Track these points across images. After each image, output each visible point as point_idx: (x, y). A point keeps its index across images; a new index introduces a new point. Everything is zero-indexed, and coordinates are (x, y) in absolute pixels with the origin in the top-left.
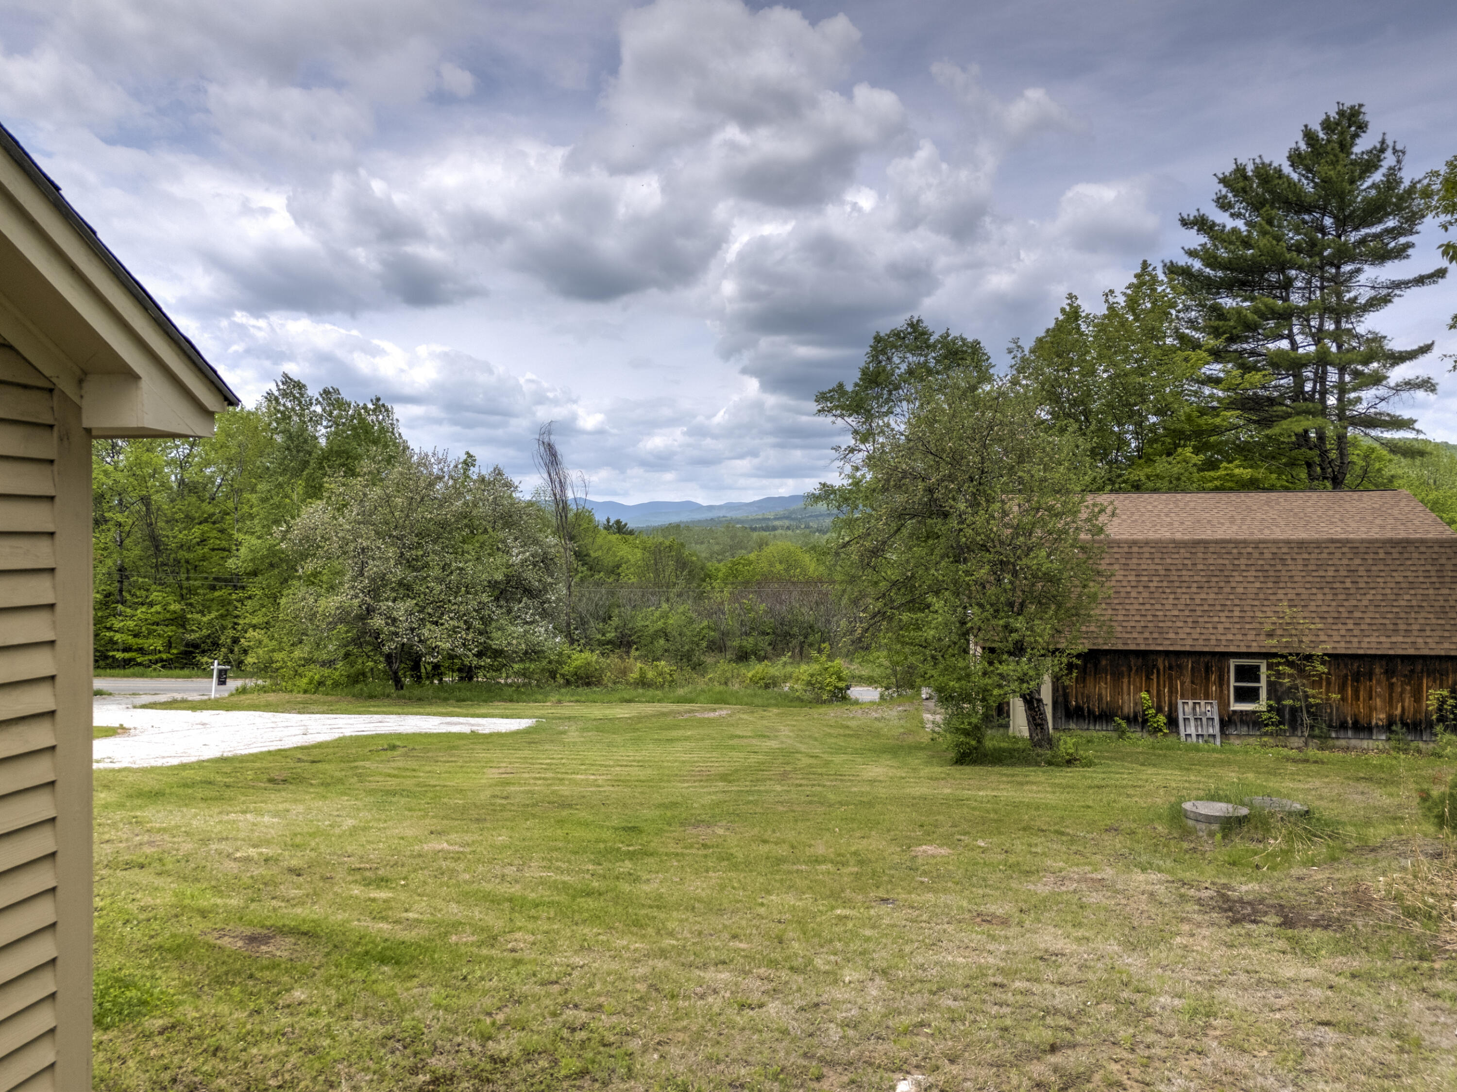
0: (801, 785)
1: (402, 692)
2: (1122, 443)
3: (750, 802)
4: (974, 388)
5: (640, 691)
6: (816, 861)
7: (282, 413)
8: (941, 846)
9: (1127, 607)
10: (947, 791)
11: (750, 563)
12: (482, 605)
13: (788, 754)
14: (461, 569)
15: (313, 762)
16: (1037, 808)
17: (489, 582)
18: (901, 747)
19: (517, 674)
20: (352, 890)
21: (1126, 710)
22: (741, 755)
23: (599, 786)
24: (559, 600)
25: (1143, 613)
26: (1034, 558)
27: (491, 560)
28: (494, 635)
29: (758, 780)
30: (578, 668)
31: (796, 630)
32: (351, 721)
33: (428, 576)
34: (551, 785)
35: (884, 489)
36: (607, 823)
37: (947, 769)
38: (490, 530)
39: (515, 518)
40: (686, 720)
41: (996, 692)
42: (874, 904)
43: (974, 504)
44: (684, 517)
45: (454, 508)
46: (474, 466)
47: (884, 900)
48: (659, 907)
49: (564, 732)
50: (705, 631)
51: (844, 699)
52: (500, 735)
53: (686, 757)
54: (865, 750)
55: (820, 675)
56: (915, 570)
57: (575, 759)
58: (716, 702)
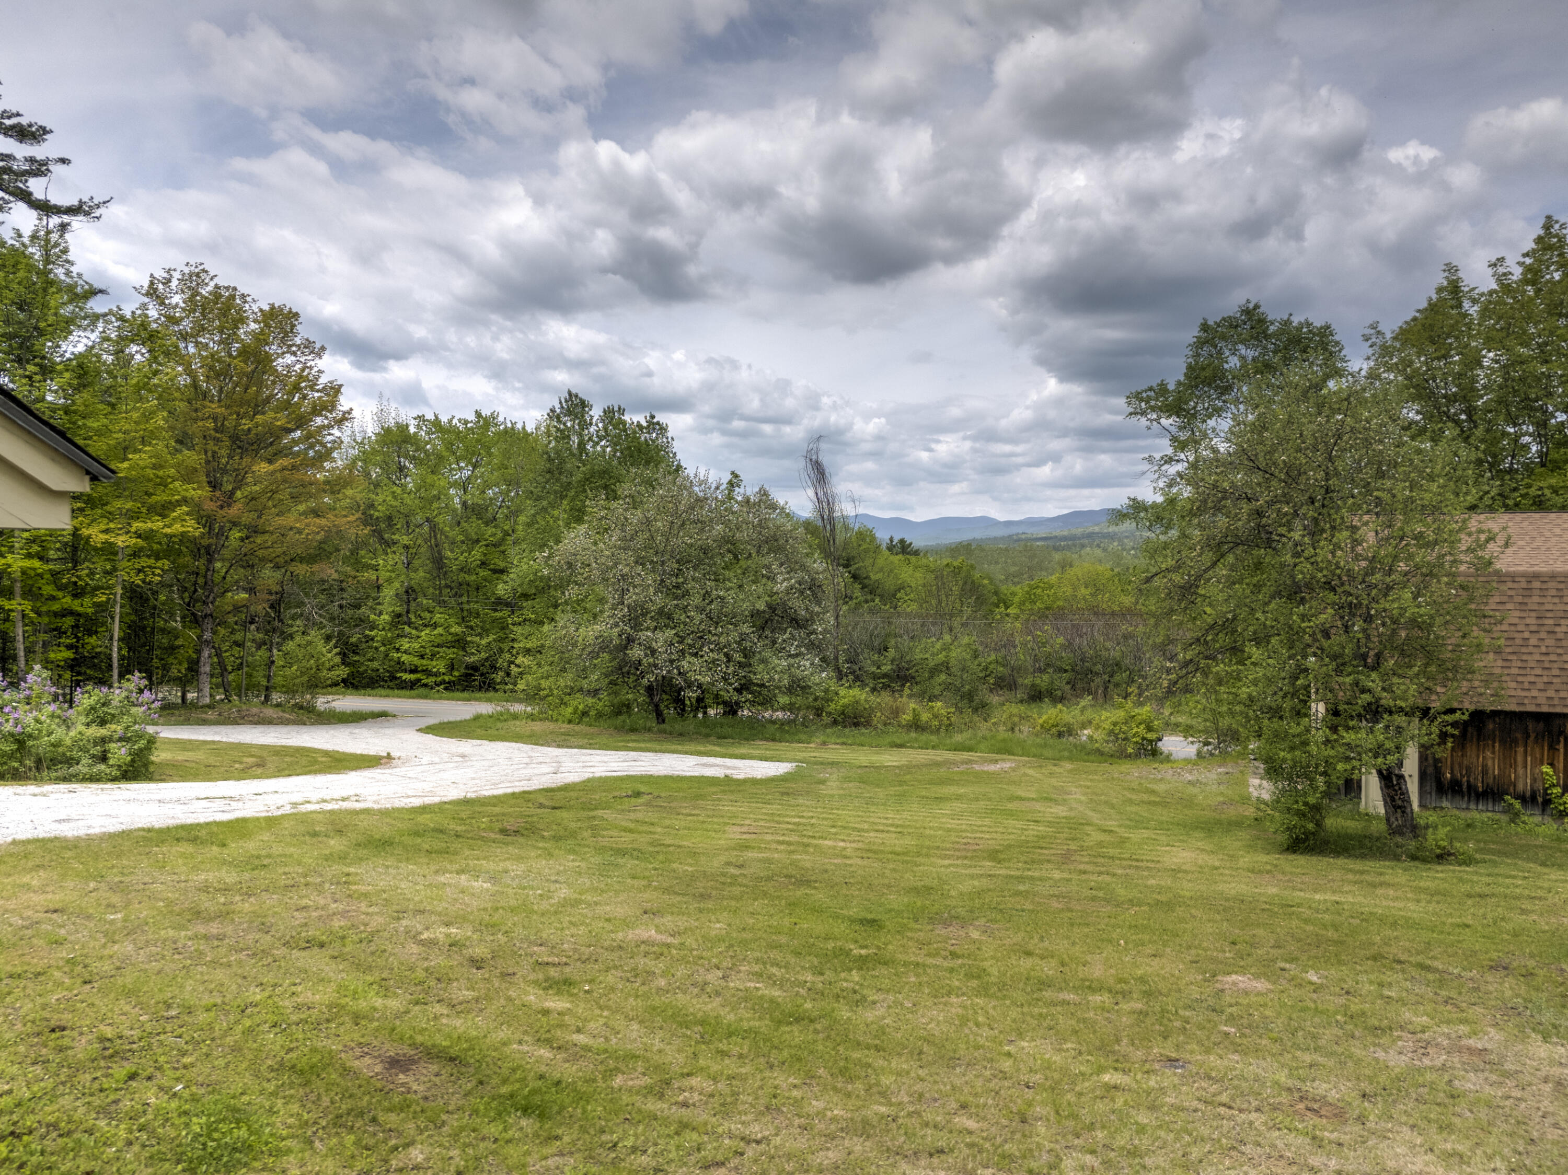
0: (1085, 872)
1: (662, 726)
2: (1519, 448)
3: (1018, 893)
4: (1318, 387)
5: (913, 735)
6: (1089, 987)
7: (562, 431)
8: (1257, 977)
9: (1525, 657)
10: (1273, 890)
11: (1051, 587)
12: (743, 638)
13: (1076, 826)
14: (722, 598)
15: (554, 808)
16: (1394, 925)
17: (751, 612)
18: (1219, 822)
19: (784, 709)
20: (527, 993)
21: (1520, 787)
22: (1020, 824)
23: (846, 857)
24: (826, 631)
25: (1547, 665)
26: (1393, 601)
27: (754, 587)
28: (755, 669)
29: (1033, 862)
30: (845, 706)
31: (1099, 667)
32: (605, 759)
33: (688, 604)
34: (793, 852)
35: (1201, 510)
36: (845, 912)
37: (1274, 858)
38: (754, 555)
39: (782, 542)
40: (962, 773)
41: (1340, 767)
42: (1157, 1066)
43: (1314, 532)
44: (978, 534)
45: (714, 532)
46: (739, 486)
47: (1172, 1062)
48: (877, 1049)
49: (823, 782)
50: (992, 666)
51: (1155, 753)
52: (754, 782)
53: (952, 824)
54: (1172, 824)
55: (1126, 723)
56: (1238, 611)
57: (826, 819)
58: (999, 752)
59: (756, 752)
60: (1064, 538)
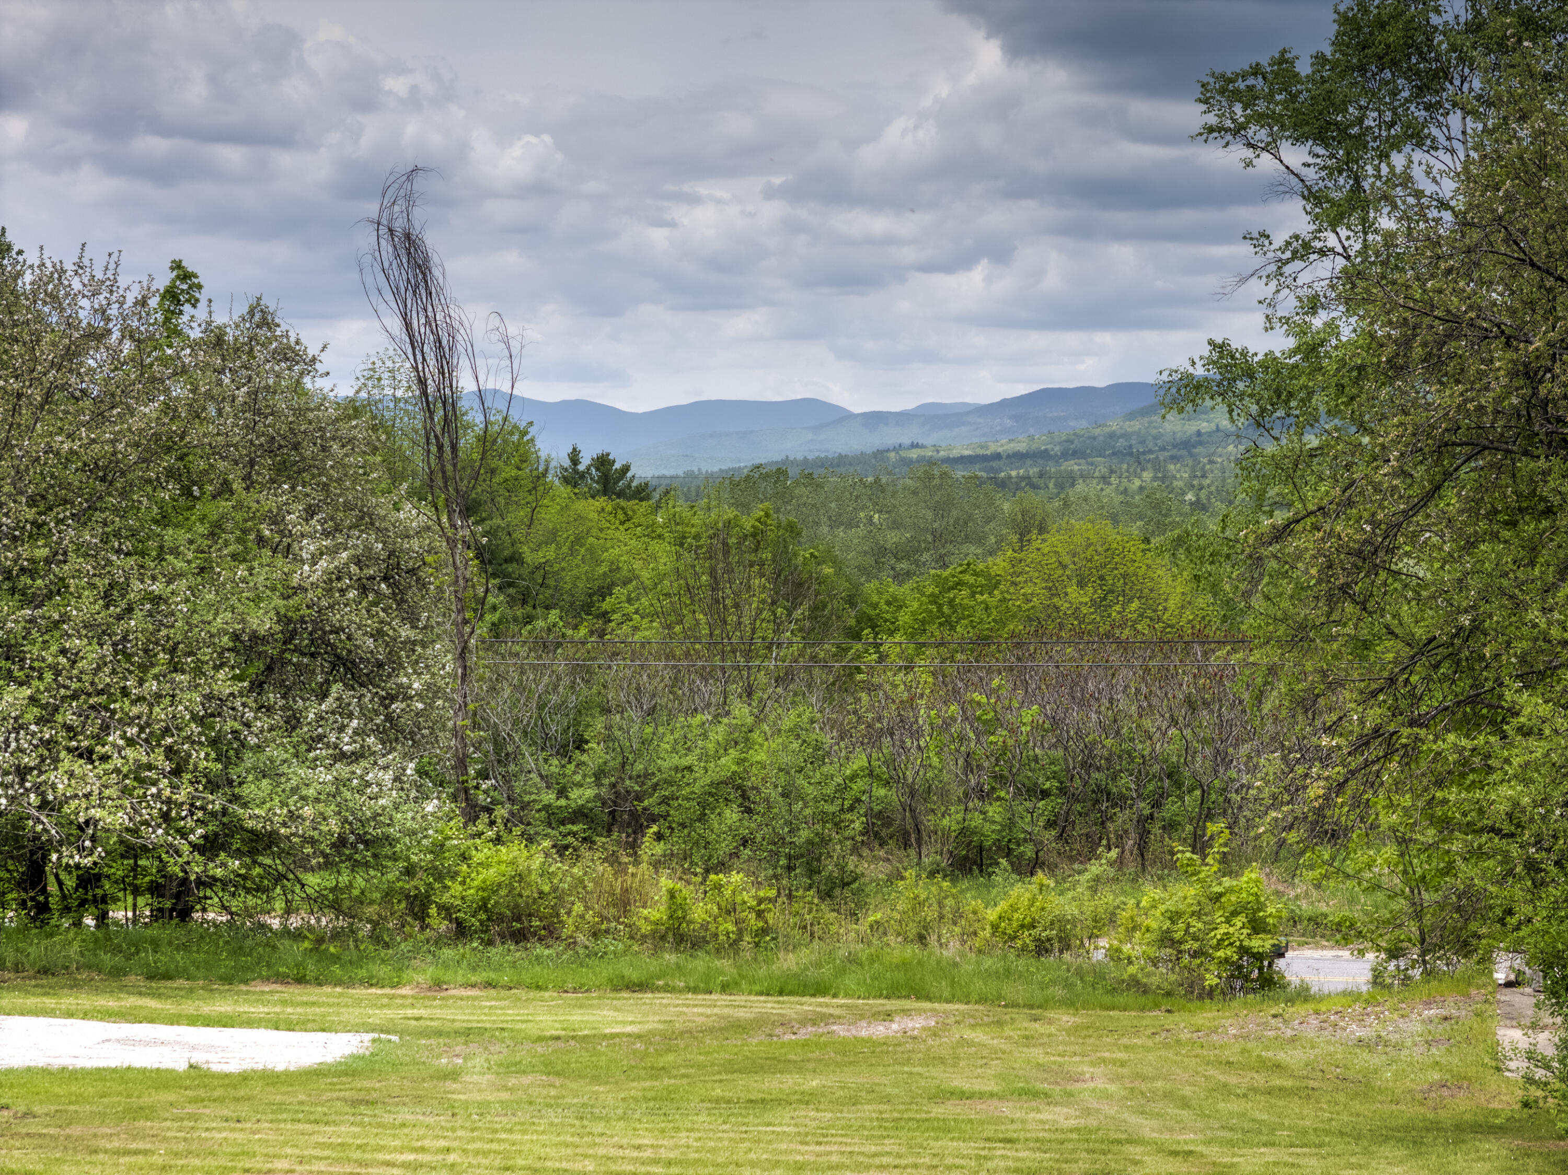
5: (670, 958)
11: (993, 584)
13: (1105, 1145)
14: (157, 600)
17: (236, 637)
18: (1435, 1127)
19: (318, 902)
24: (433, 691)
27: (241, 572)
28: (248, 790)
30: (490, 888)
31: (1126, 782)
33: (65, 618)
35: (1393, 369)
38: (237, 486)
39: (309, 450)
40: (805, 1044)
45: (135, 423)
46: (193, 301)
49: (453, 1075)
50: (858, 786)
51: (1269, 983)
52: (270, 1078)
54: (1327, 1132)
55: (1198, 914)
56: (1484, 608)
57: (486, 1154)
58: (893, 992)
59: (260, 1010)
60: (1019, 457)
